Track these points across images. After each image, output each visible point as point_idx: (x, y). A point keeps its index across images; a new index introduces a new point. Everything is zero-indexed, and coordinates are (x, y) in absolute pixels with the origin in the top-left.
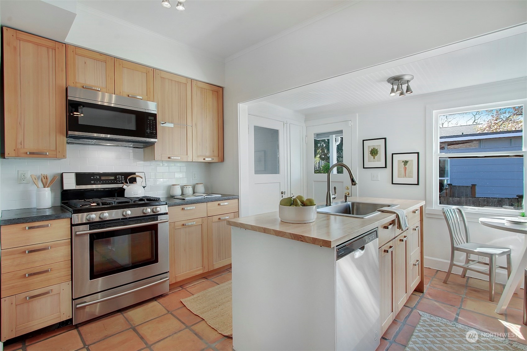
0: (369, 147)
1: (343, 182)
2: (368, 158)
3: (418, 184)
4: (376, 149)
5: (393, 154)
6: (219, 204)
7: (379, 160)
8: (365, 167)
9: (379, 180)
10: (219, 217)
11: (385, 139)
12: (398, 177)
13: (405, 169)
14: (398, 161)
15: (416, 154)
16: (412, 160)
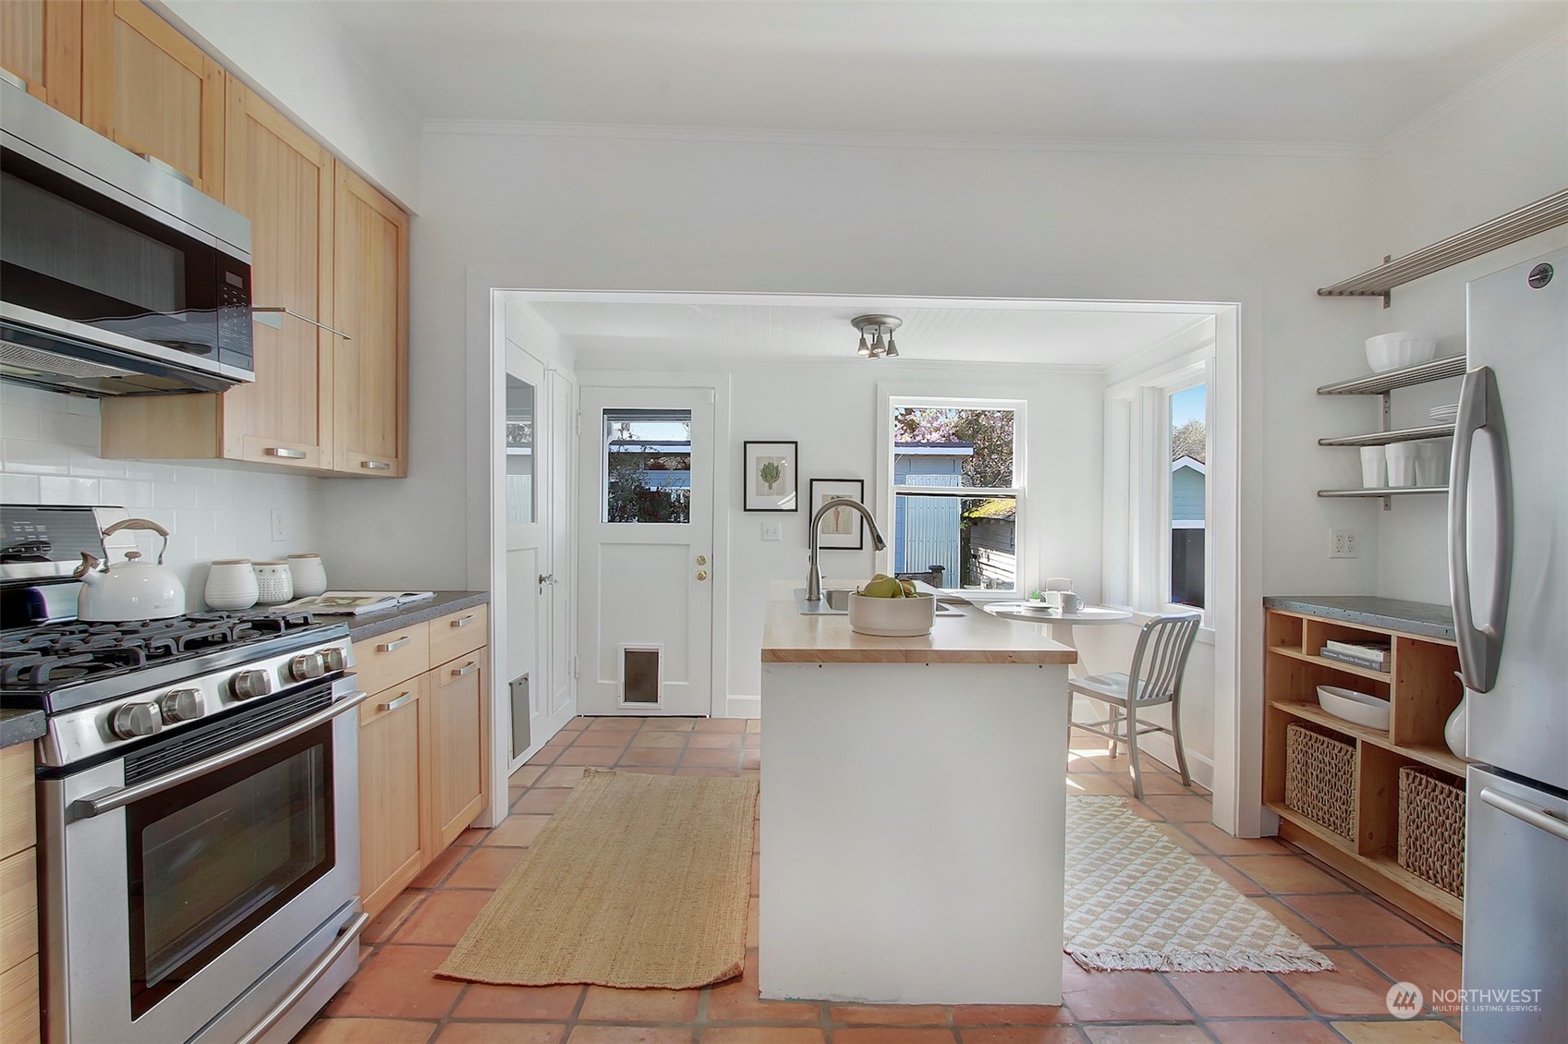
0: (758, 459)
1: (688, 545)
2: (757, 486)
3: (861, 548)
4: (775, 465)
5: (812, 480)
6: (454, 624)
7: (782, 493)
8: (747, 508)
9: (780, 539)
10: (451, 666)
11: (796, 443)
12: (823, 532)
13: (837, 515)
14: (824, 496)
15: (859, 485)
16: (850, 497)
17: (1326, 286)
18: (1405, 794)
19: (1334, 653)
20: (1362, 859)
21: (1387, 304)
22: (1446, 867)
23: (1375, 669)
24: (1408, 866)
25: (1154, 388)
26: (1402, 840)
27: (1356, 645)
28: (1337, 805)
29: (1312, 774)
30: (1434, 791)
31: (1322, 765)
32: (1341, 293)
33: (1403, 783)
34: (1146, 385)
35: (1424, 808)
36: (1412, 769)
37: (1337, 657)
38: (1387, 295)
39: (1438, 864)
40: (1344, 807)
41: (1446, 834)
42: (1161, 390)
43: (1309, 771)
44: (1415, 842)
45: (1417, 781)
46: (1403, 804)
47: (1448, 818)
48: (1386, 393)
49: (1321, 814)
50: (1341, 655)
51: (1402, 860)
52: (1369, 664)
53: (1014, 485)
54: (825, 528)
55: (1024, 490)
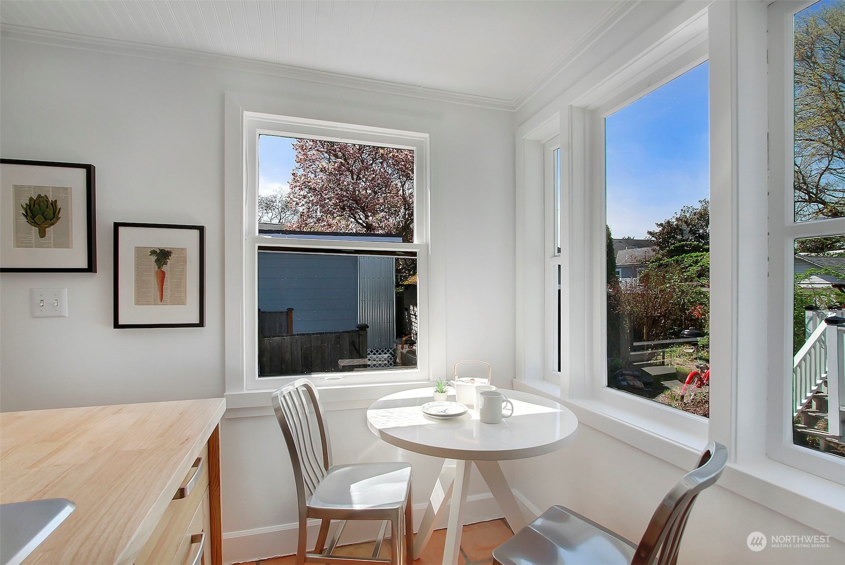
0: (18, 189)
2: (17, 232)
4: (51, 199)
5: (117, 226)
9: (66, 314)
11: (89, 168)
12: (138, 302)
13: (162, 277)
14: (138, 250)
15: (196, 233)
16: (183, 250)
25: (584, 108)
34: (575, 103)
42: (593, 112)
53: (416, 240)
54: (141, 298)
55: (428, 246)
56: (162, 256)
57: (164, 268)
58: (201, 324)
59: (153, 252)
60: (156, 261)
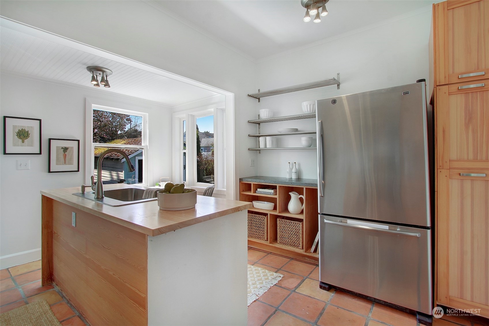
0: (15, 127)
2: (13, 141)
4: (26, 130)
5: (50, 140)
7: (31, 145)
8: (6, 152)
9: (29, 169)
11: (40, 120)
12: (57, 164)
13: (65, 156)
14: (57, 147)
15: (77, 142)
16: (72, 148)
17: (250, 94)
18: (279, 225)
19: (260, 192)
20: (271, 245)
21: (259, 101)
22: (290, 240)
23: (272, 195)
24: (280, 243)
25: (191, 115)
26: (278, 237)
27: (265, 189)
28: (261, 232)
29: (253, 225)
30: (286, 222)
31: (256, 223)
32: (252, 96)
33: (278, 222)
34: (189, 114)
35: (284, 227)
36: (280, 218)
37: (261, 193)
38: (259, 99)
39: (288, 240)
40: (263, 232)
41: (289, 232)
42: (194, 116)
43: (252, 225)
44: (282, 237)
45: (282, 221)
46: (278, 228)
47: (290, 228)
48: (259, 124)
49: (256, 236)
50: (261, 192)
51: (278, 242)
52: (270, 194)
53: (143, 144)
54: (58, 162)
55: (147, 146)
56: (65, 149)
57: (66, 153)
58: (78, 171)
59: (62, 148)
60: (63, 151)
